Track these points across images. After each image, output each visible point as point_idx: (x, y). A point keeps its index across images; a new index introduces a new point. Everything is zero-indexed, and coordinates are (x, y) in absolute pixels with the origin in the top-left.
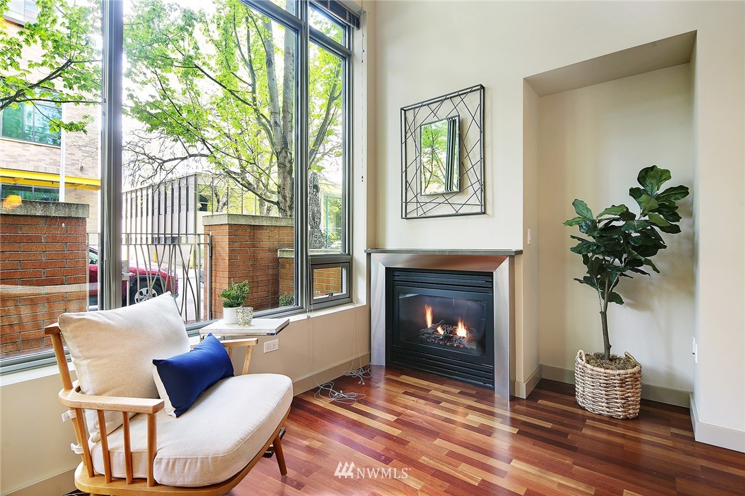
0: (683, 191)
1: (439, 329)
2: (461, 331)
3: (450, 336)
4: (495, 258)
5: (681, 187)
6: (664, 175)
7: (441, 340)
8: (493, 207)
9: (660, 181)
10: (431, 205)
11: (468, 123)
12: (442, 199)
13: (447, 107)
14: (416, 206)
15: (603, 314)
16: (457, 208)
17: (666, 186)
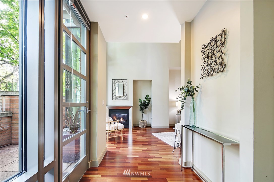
0: (150, 98)
1: (117, 120)
2: (122, 120)
4: (130, 107)
6: (149, 96)
8: (128, 99)
9: (148, 97)
10: (118, 98)
11: (125, 85)
12: (120, 97)
13: (121, 81)
14: (115, 98)
15: (142, 114)
16: (123, 99)
17: (149, 97)
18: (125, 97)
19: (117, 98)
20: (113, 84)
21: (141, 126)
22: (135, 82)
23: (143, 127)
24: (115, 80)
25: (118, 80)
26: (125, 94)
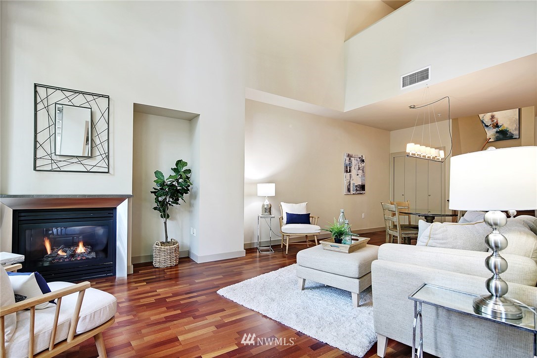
0: (189, 171)
1: (60, 253)
2: (81, 249)
3: (73, 255)
5: (189, 170)
6: (185, 164)
7: (66, 258)
8: (114, 169)
9: (183, 166)
10: (65, 163)
11: (98, 115)
12: (75, 160)
13: (79, 100)
14: (50, 162)
15: (165, 223)
16: (89, 168)
17: (185, 168)
18: (98, 162)
19: (60, 164)
20: (40, 106)
21: (162, 260)
22: (140, 111)
23: (168, 264)
24: (50, 91)
25: (68, 94)
26: (100, 150)
